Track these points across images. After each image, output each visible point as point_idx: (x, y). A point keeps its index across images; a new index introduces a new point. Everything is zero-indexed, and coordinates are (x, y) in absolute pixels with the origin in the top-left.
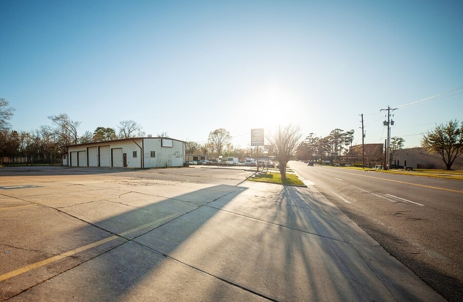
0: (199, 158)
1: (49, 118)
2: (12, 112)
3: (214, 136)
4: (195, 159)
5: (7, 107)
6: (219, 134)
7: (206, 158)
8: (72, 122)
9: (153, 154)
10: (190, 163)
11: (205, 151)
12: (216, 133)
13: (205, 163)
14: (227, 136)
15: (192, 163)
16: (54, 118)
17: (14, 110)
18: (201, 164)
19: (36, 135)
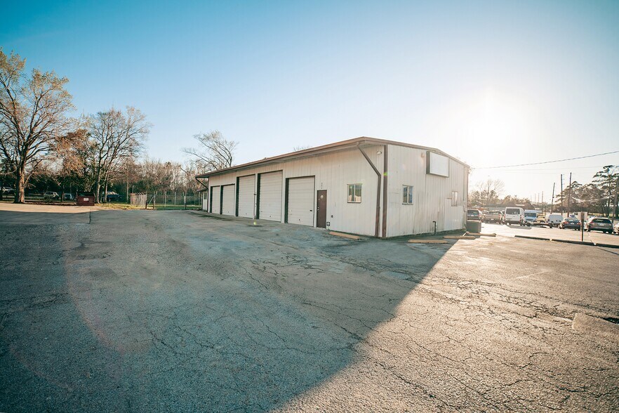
1: (195, 137)
2: (149, 129)
5: (144, 123)
8: (226, 142)
9: (408, 195)
16: (202, 137)
17: (152, 125)
19: (189, 166)
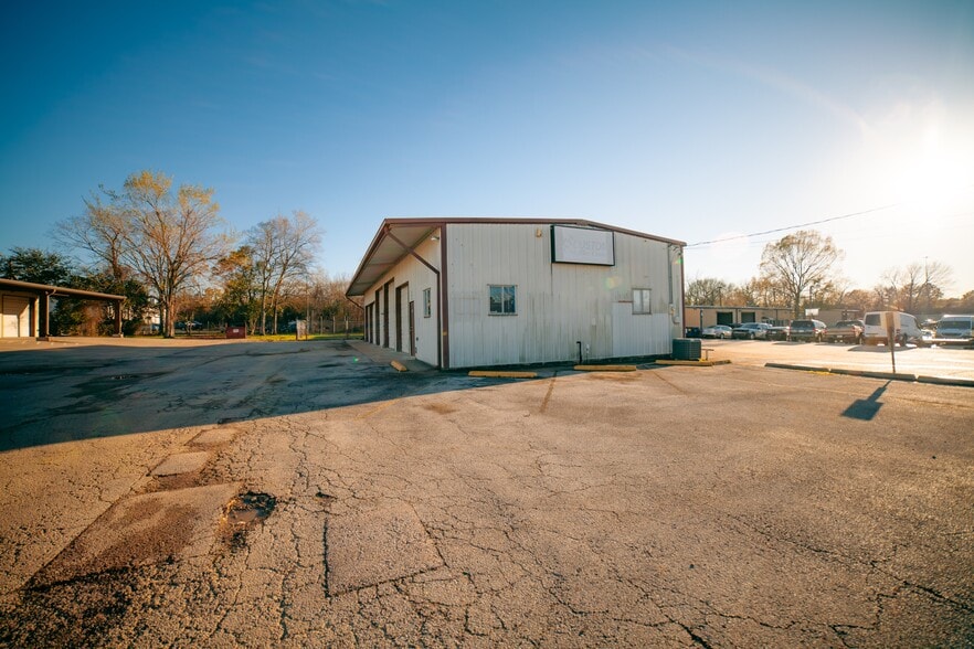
0: (737, 318)
3: (777, 254)
4: (724, 319)
6: (795, 248)
7: (758, 316)
9: (503, 304)
10: (706, 332)
11: (749, 300)
12: (785, 244)
13: (763, 332)
14: (827, 249)
15: (713, 332)
18: (745, 337)
